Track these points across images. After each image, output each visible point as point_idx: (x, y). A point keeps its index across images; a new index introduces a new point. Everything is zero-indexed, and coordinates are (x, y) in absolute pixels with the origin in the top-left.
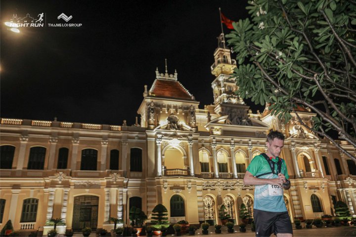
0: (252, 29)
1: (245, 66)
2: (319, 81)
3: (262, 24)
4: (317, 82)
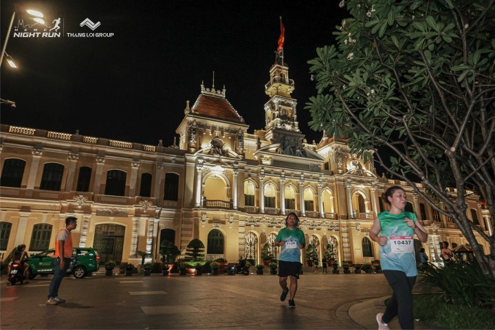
0: (336, 57)
1: (322, 96)
2: (407, 123)
3: (351, 54)
4: (406, 124)
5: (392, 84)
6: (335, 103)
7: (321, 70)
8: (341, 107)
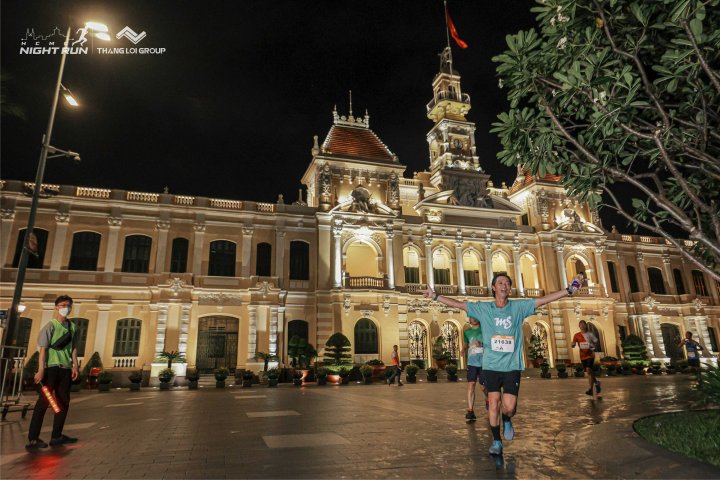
3: (564, 40)
4: (660, 144)
5: (633, 82)
6: (539, 120)
7: (514, 69)
8: (549, 125)
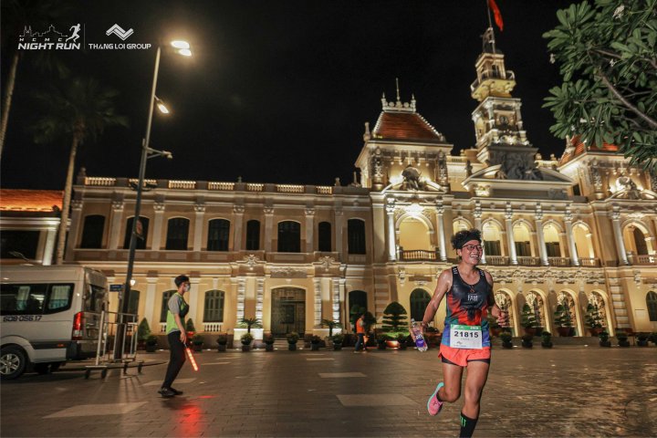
6: (594, 91)
7: (566, 44)
8: (605, 95)
